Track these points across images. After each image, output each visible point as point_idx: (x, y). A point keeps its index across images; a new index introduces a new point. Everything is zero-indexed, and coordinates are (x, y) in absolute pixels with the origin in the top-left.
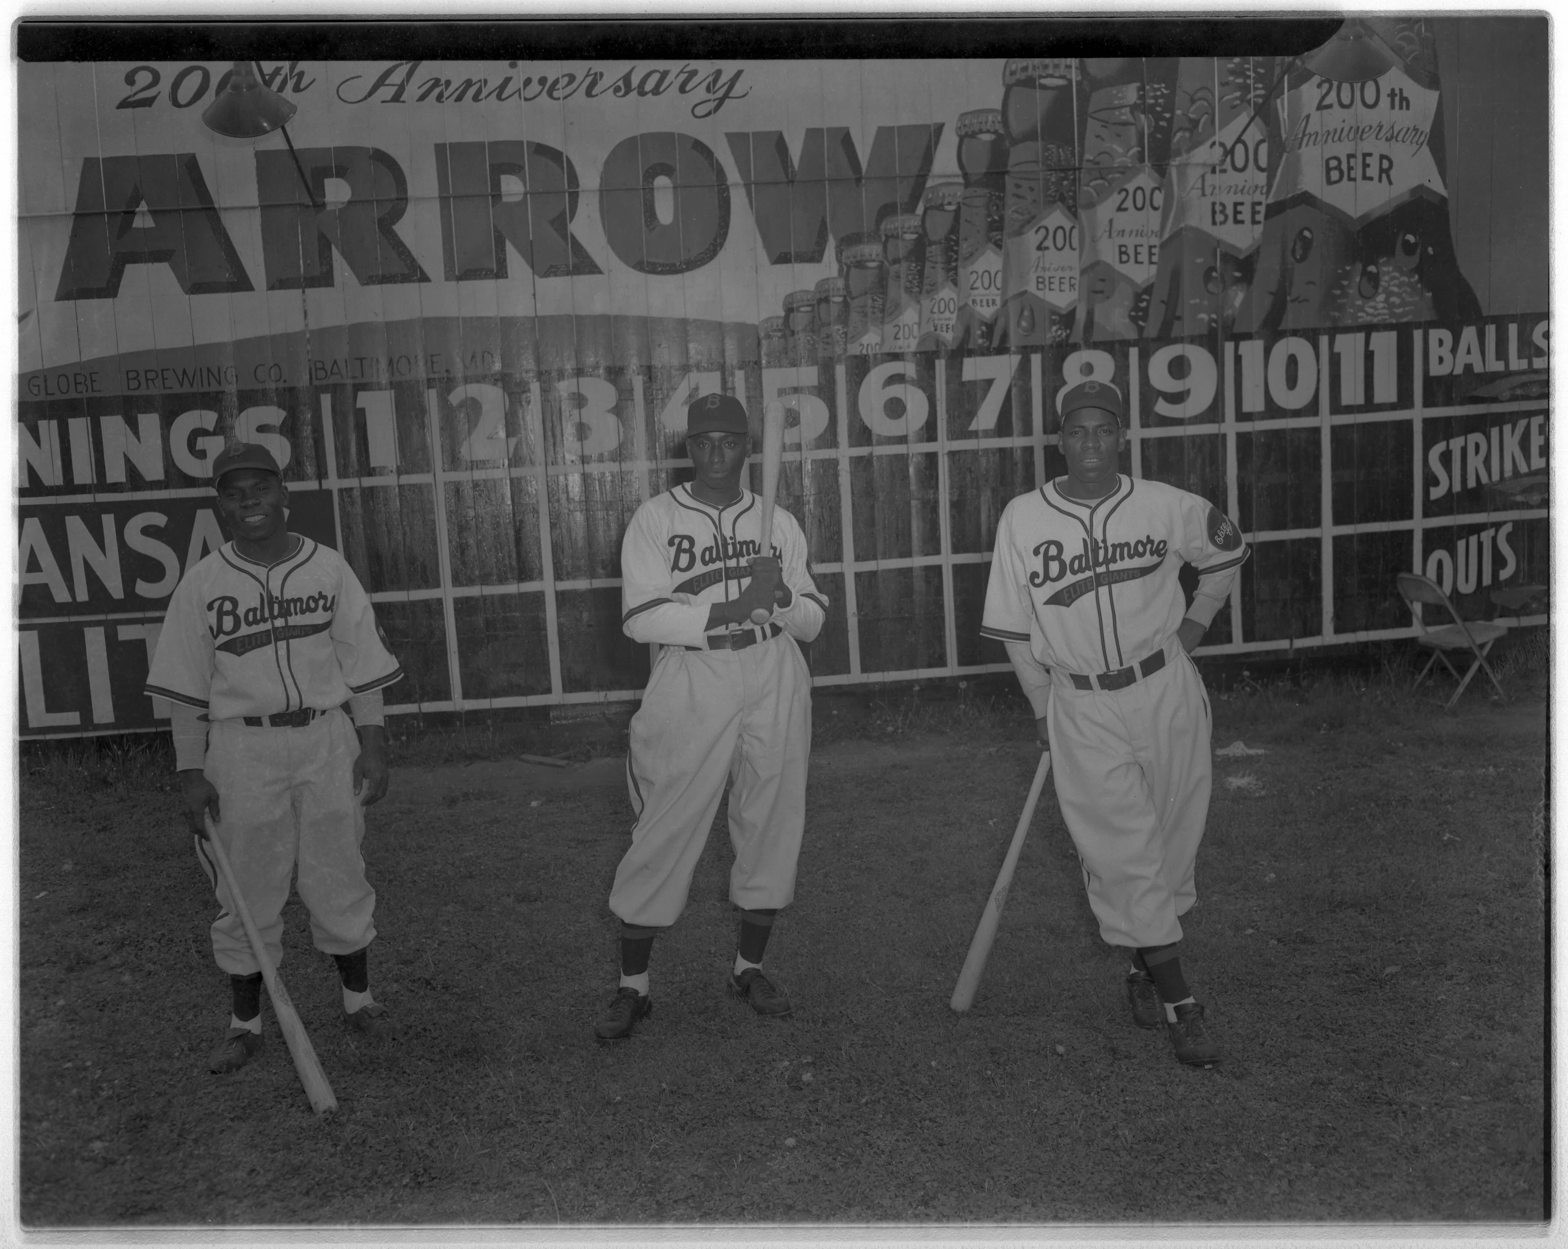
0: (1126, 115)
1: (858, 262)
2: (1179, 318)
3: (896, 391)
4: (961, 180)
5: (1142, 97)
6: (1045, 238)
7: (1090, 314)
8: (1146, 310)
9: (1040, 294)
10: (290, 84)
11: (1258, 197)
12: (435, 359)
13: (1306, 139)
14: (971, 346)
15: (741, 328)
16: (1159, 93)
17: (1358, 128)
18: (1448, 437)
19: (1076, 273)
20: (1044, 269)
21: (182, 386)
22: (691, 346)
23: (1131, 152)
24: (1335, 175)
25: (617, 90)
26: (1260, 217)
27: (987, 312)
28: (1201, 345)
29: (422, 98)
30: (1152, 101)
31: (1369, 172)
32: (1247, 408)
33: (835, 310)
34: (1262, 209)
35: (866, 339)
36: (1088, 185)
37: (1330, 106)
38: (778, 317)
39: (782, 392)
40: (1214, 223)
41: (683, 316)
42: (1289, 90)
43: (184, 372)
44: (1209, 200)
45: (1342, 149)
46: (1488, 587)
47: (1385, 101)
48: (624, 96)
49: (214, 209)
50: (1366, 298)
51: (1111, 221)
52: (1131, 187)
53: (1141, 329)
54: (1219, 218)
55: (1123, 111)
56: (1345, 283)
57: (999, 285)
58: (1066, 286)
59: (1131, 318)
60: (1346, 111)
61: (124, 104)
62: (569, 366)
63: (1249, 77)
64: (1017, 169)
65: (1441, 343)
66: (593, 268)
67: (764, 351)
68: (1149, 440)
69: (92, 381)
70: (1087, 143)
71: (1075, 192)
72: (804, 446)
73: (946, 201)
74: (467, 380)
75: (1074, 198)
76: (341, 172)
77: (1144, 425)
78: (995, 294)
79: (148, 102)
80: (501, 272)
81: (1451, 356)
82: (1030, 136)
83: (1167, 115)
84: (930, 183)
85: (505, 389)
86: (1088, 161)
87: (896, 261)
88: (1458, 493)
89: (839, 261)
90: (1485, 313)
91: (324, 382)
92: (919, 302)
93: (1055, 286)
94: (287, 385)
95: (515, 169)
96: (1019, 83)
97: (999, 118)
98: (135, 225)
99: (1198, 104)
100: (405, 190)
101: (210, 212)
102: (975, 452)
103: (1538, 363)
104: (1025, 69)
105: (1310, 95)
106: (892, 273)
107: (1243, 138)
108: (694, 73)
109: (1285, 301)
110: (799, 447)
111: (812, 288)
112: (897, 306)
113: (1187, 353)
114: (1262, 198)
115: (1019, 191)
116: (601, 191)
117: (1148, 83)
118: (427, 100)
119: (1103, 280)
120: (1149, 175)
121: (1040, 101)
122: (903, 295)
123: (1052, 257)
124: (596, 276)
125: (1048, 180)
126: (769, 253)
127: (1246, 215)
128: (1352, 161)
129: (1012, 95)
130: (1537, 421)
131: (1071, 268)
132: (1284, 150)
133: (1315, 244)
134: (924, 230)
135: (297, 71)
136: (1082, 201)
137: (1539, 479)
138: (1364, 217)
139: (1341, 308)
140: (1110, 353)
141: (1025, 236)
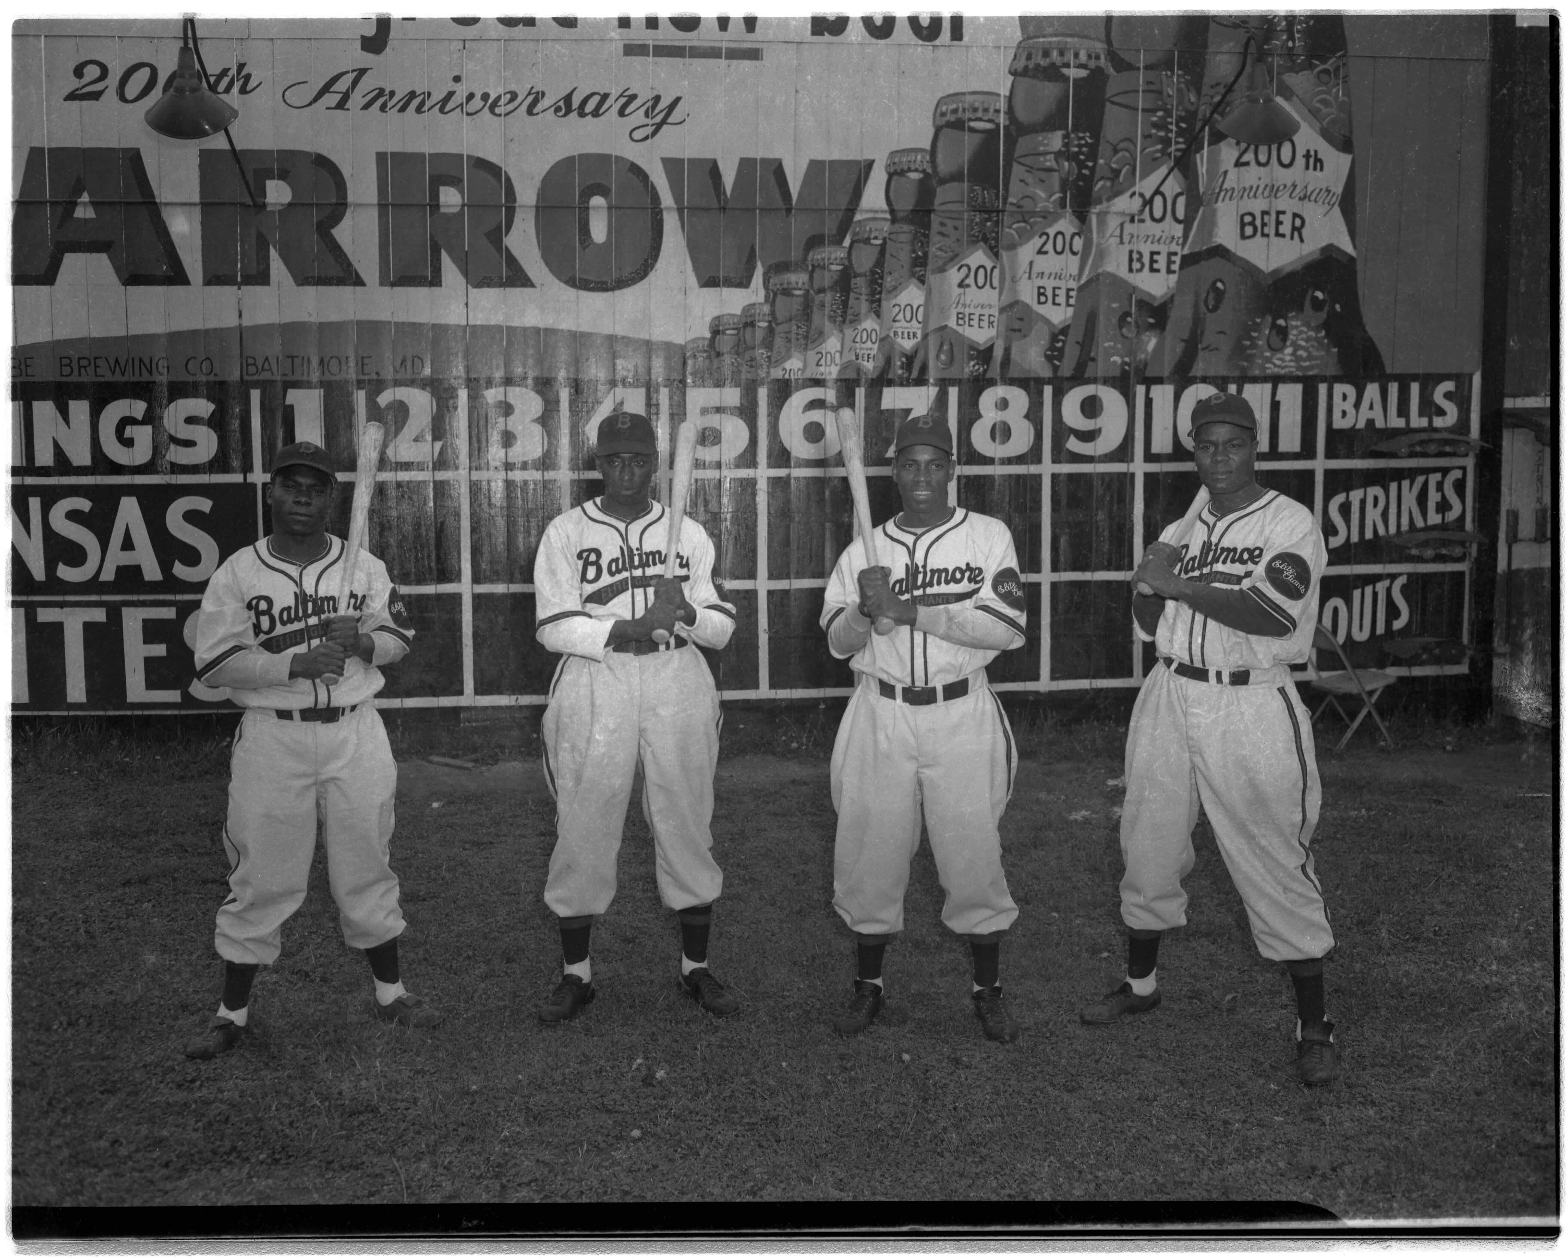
0: (1050, 162)
1: (784, 289)
2: (1093, 360)
3: (816, 415)
4: (888, 216)
5: (1066, 145)
6: (967, 276)
7: (1007, 351)
8: (1061, 350)
9: (960, 330)
10: (237, 86)
11: (1174, 248)
12: (366, 361)
13: (1222, 194)
14: (890, 376)
15: (668, 347)
16: (1083, 142)
17: (1273, 186)
18: (1348, 489)
19: (995, 311)
20: (964, 306)
21: (113, 373)
22: (619, 362)
23: (1053, 198)
24: (1249, 230)
25: (558, 109)
26: (1175, 267)
27: (908, 345)
28: (1114, 387)
29: (366, 107)
30: (1076, 149)
31: (1282, 230)
32: (1155, 449)
33: (759, 335)
34: (1177, 259)
35: (788, 365)
36: (1010, 227)
37: (1247, 164)
38: (704, 339)
39: (704, 411)
40: (1131, 270)
41: (611, 333)
42: (1209, 145)
43: (117, 361)
44: (1127, 248)
45: (1257, 206)
46: (1381, 636)
47: (1300, 161)
48: (565, 115)
49: (155, 203)
50: (1275, 350)
51: (1031, 263)
52: (1052, 231)
53: (1055, 369)
54: (1136, 265)
55: (1048, 157)
56: (1254, 334)
57: (920, 319)
58: (985, 324)
59: (1047, 357)
60: (1261, 169)
61: (72, 96)
62: (499, 374)
63: (1171, 131)
64: (942, 208)
65: (1345, 397)
66: (527, 283)
67: (689, 370)
68: (1059, 475)
69: (27, 366)
70: (1011, 187)
71: (997, 233)
72: (724, 464)
73: (872, 236)
74: (398, 383)
75: (996, 239)
76: (282, 175)
77: (1055, 460)
78: (916, 327)
79: (96, 96)
80: (435, 281)
81: (1354, 410)
82: (957, 177)
83: (1090, 164)
84: (858, 217)
85: (433, 393)
86: (1012, 204)
87: (821, 291)
88: (1355, 544)
89: (766, 287)
90: (1389, 371)
91: (255, 378)
92: (842, 331)
93: (975, 323)
94: (217, 379)
95: (455, 182)
96: (949, 125)
97: (928, 158)
98: (75, 215)
99: (1120, 154)
100: (345, 196)
101: (151, 206)
103: (1438, 422)
104: (955, 111)
105: (1228, 152)
106: (817, 302)
107: (1162, 189)
108: (633, 97)
109: (1196, 350)
110: (719, 465)
111: (738, 312)
112: (821, 333)
113: (1099, 394)
114: (1178, 249)
115: (943, 230)
116: (537, 207)
117: (1073, 131)
118: (370, 109)
119: (1021, 319)
120: (1071, 221)
121: (969, 144)
122: (827, 323)
123: (973, 295)
124: (528, 290)
125: (972, 221)
126: (699, 277)
127: (1162, 264)
128: (1266, 218)
129: (942, 137)
130: (1434, 478)
131: (990, 306)
132: (1201, 204)
133: (1227, 296)
134: (850, 261)
135: (244, 73)
136: (1004, 242)
137: (1435, 534)
138: (1275, 272)
139: (1250, 358)
140: (1026, 390)
141: (948, 273)
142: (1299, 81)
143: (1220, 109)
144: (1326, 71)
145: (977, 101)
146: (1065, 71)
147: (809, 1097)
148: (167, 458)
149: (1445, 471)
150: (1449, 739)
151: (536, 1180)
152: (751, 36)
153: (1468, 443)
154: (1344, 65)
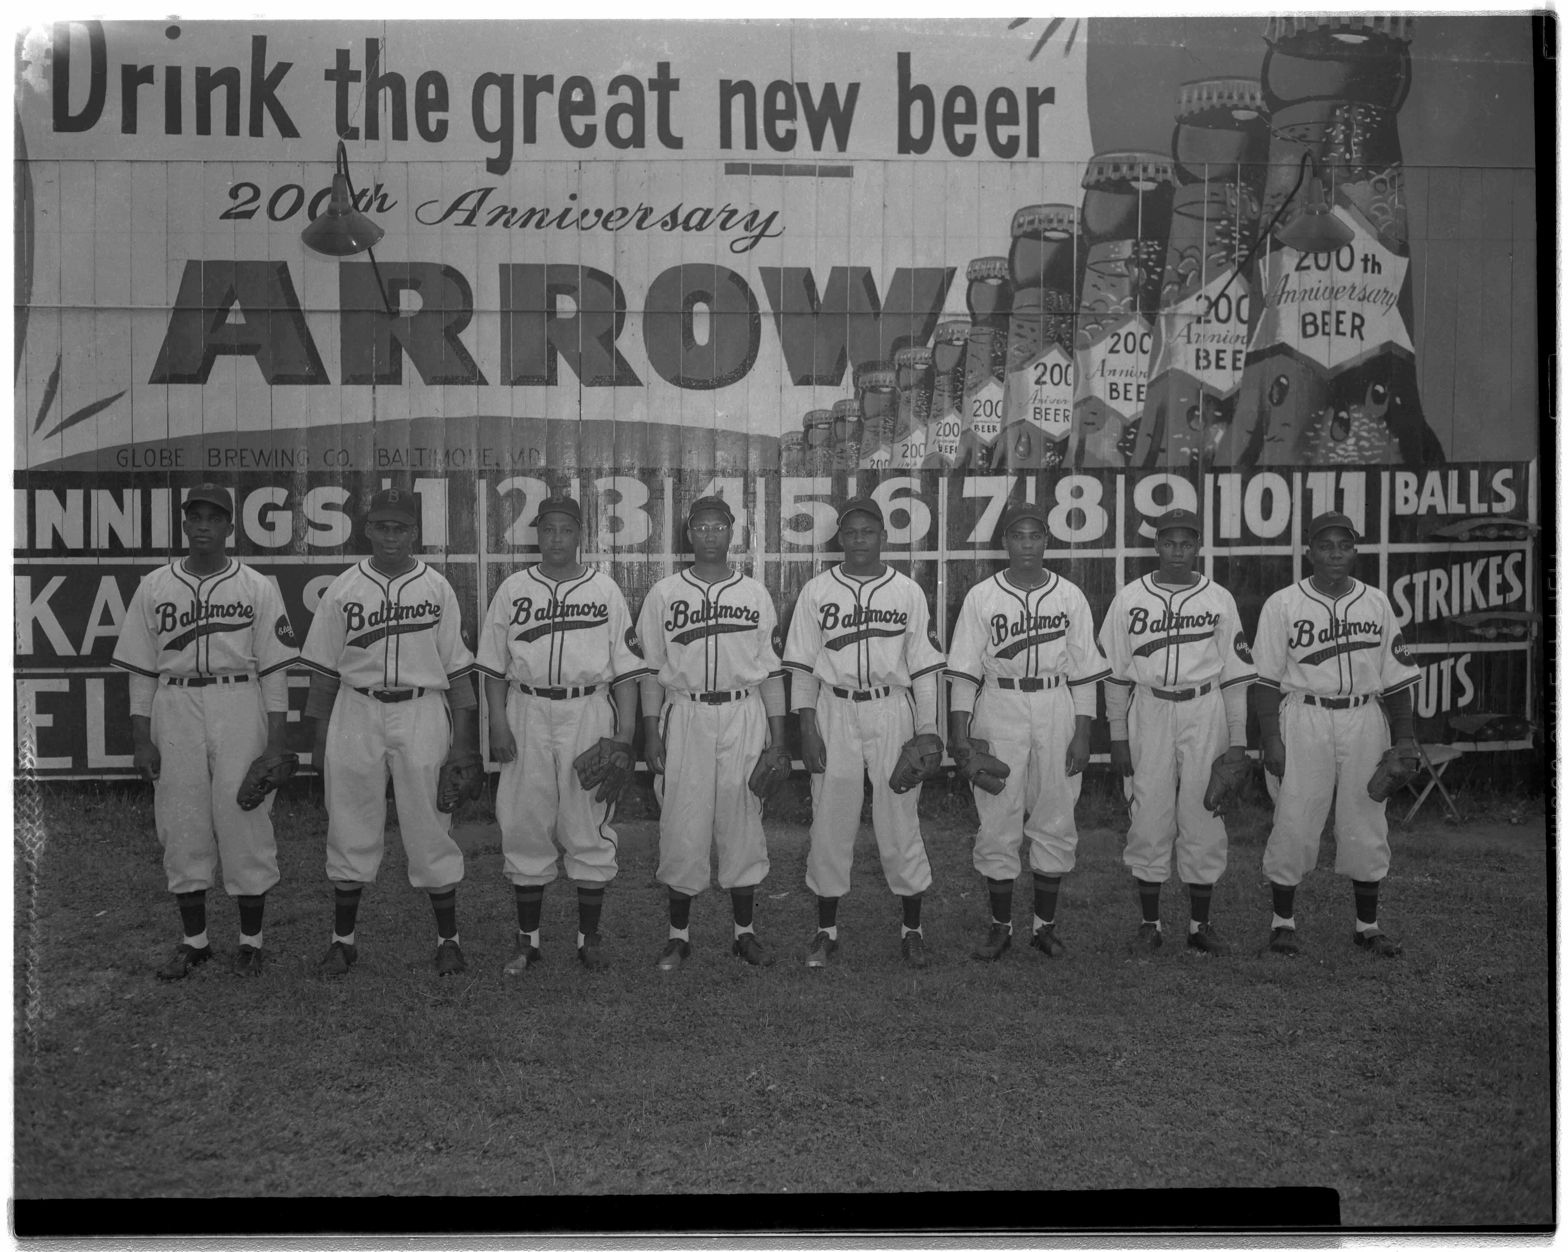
0: (1121, 268)
1: (872, 387)
2: (1163, 451)
3: (902, 503)
4: (969, 319)
5: (1135, 253)
6: (1044, 374)
7: (1082, 443)
8: (1133, 442)
9: (1037, 423)
10: (375, 204)
11: (1239, 346)
12: (487, 453)
13: (1285, 296)
14: (972, 466)
15: (764, 440)
16: (1151, 250)
17: (1333, 289)
18: (1411, 573)
19: (1070, 406)
20: (1041, 401)
21: (258, 464)
22: (719, 454)
23: (1124, 301)
24: (1310, 329)
25: (665, 224)
26: (1240, 364)
27: (988, 437)
28: (1184, 476)
29: (491, 223)
30: (1145, 256)
31: (1342, 328)
32: (1224, 534)
33: (849, 429)
34: (1243, 357)
35: (876, 456)
36: (1084, 329)
37: (1308, 268)
38: (798, 432)
39: (798, 499)
40: (1198, 367)
41: (712, 427)
42: (1271, 251)
43: (261, 453)
44: (1193, 347)
45: (1318, 307)
46: (1447, 713)
47: (1358, 265)
48: (670, 230)
49: (299, 310)
50: (1338, 441)
51: (1104, 361)
52: (1123, 332)
53: (1127, 459)
54: (1203, 363)
55: (1119, 264)
56: (1318, 426)
57: (1000, 413)
58: (1060, 418)
59: (1119, 448)
60: (1321, 272)
61: (226, 215)
62: (607, 466)
63: (1235, 238)
64: (1019, 311)
65: (1407, 485)
66: (635, 382)
67: (783, 461)
68: (1132, 558)
69: (176, 457)
70: (1084, 292)
71: (1072, 334)
72: (815, 549)
73: (955, 337)
74: (515, 473)
75: (1071, 340)
76: (415, 285)
77: (1128, 545)
78: (995, 421)
79: (249, 214)
80: (551, 380)
81: (1415, 497)
82: (1033, 283)
83: (1159, 270)
84: (941, 320)
85: (548, 483)
86: (1085, 307)
87: (908, 388)
88: (1420, 624)
89: (856, 385)
90: (1448, 460)
91: (387, 468)
92: (926, 425)
93: (1051, 417)
94: (352, 469)
95: (570, 290)
96: (1026, 235)
97: (1006, 266)
98: (227, 321)
99: (1186, 261)
100: (471, 304)
101: (296, 314)
102: (971, 562)
103: (1497, 508)
104: (1031, 222)
105: (1289, 259)
106: (903, 398)
107: (1226, 292)
108: (734, 212)
109: (1262, 440)
110: (811, 549)
111: (830, 408)
112: (907, 428)
113: (1169, 482)
114: (1243, 347)
115: (1022, 332)
116: (645, 313)
117: (1143, 239)
118: (496, 224)
119: (1095, 414)
120: (1140, 322)
121: (1044, 252)
122: (912, 417)
123: (1049, 390)
124: (636, 388)
125: (1048, 323)
126: (793, 375)
127: (1227, 361)
128: (1327, 318)
129: (1019, 245)
130: (1495, 561)
131: (1065, 402)
132: (1264, 305)
133: (1290, 390)
134: (934, 361)
135: (381, 193)
136: (1078, 343)
137: (1496, 615)
138: (1336, 368)
139: (1314, 449)
140: (1099, 479)
141: (1025, 372)
142: (1357, 190)
143: (1280, 218)
144: (1382, 181)
145: (1052, 213)
146: (1134, 184)
147: (907, 1107)
148: (305, 540)
149: (1505, 554)
150: (1514, 811)
151: (668, 1169)
152: (841, 155)
153: (1526, 527)
154: (1399, 175)
